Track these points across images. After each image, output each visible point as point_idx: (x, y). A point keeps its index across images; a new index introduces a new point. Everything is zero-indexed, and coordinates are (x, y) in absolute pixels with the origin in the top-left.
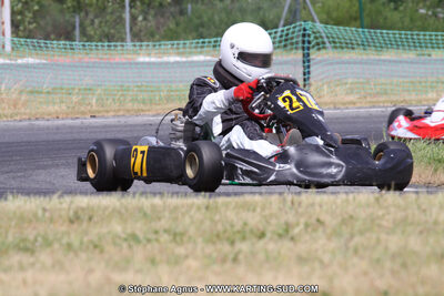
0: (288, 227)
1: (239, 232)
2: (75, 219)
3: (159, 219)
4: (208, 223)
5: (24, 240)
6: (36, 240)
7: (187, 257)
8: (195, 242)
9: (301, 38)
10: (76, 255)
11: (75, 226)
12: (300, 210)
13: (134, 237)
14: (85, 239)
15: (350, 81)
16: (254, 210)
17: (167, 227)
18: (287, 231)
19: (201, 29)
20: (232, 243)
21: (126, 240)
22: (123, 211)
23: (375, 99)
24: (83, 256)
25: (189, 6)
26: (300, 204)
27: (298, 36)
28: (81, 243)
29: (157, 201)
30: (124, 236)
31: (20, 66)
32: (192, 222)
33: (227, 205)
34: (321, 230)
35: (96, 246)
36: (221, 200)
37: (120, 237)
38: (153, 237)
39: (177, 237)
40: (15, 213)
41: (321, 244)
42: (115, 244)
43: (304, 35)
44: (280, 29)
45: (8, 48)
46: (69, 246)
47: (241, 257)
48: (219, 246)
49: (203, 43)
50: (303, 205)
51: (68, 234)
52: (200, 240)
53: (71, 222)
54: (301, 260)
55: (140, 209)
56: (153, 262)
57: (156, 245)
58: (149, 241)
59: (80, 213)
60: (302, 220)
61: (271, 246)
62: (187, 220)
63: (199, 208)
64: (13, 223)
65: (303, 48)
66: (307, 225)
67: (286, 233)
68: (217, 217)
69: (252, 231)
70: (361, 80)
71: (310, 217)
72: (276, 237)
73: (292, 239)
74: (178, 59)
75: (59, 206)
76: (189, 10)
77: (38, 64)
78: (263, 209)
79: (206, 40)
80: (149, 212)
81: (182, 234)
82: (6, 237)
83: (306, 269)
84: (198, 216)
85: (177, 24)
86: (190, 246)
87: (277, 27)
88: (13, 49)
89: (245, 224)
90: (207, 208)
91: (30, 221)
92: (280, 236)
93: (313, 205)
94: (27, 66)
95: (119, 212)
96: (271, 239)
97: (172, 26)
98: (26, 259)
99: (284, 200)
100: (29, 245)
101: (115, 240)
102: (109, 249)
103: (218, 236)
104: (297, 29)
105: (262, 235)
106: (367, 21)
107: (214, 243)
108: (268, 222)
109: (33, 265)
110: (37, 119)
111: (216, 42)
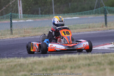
7: (105, 69)
9: (104, 11)
21: (86, 65)
27: (103, 11)
31: (27, 22)
38: (93, 64)
43: (105, 10)
45: (22, 17)
65: (105, 14)
90: (104, 56)
104: (103, 9)
110: (36, 36)
111: (81, 13)
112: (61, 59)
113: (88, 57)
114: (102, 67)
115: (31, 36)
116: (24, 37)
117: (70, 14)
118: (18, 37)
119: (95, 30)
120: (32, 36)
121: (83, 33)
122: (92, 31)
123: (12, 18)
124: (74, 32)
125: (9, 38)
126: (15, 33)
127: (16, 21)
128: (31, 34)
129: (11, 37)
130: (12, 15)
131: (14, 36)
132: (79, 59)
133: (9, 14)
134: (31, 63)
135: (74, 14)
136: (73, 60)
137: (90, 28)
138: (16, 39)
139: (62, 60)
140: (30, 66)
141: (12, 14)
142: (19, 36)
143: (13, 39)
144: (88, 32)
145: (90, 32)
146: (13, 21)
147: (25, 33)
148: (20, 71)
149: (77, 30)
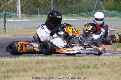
0: (96, 65)
1: (83, 66)
2: (38, 63)
3: (61, 63)
4: (74, 64)
5: (24, 68)
6: (27, 68)
7: (68, 73)
8: (71, 69)
10: (38, 72)
11: (38, 65)
12: (99, 61)
13: (54, 68)
14: (41, 68)
15: (113, 25)
16: (87, 61)
17: (63, 65)
18: (96, 66)
19: (72, 12)
20: (81, 69)
21: (52, 68)
22: (51, 61)
23: (120, 31)
24: (40, 73)
25: (69, 5)
26: (99, 59)
28: (40, 69)
29: (60, 58)
30: (51, 67)
31: (23, 21)
32: (70, 64)
33: (79, 59)
34: (105, 66)
35: (44, 70)
36: (78, 58)
37: (50, 68)
38: (59, 68)
39: (66, 68)
40: (22, 61)
41: (105, 70)
42: (49, 69)
44: (94, 11)
45: (20, 17)
46: (36, 70)
47: (83, 73)
48: (77, 70)
49: (73, 15)
50: (100, 59)
51: (36, 67)
52: (72, 68)
53: (37, 63)
54: (100, 74)
55: (56, 60)
56: (59, 74)
57: (60, 70)
58: (58, 69)
59: (39, 61)
60: (100, 63)
61: (91, 70)
62: (69, 63)
63: (72, 60)
64: (21, 64)
66: (101, 65)
67: (95, 67)
68: (77, 62)
69: (86, 66)
70: (116, 25)
71: (102, 62)
72: (93, 68)
73: (97, 68)
74: (66, 20)
75: (34, 59)
76: (69, 7)
77: (28, 21)
78: (89, 60)
79: (74, 15)
80: (58, 61)
81: (67, 67)
82: (19, 68)
83: (101, 76)
84: (72, 62)
85: (66, 10)
86: (69, 70)
87: (93, 11)
88: (21, 17)
89: (84, 64)
90: (74, 60)
91: (26, 63)
92: (94, 67)
93: (103, 59)
94: (25, 22)
95: (50, 61)
96: (91, 68)
97: (64, 11)
98: (25, 73)
99: (95, 58)
100: (26, 70)
101: (49, 68)
102: (47, 71)
103: (77, 67)
105: (89, 67)
106: (118, 9)
107: (76, 69)
108: (91, 64)
109: (27, 75)
110: (28, 36)
111: (76, 15)
114: (67, 71)
115: (22, 35)
116: (16, 36)
120: (24, 35)
123: (6, 17)
126: (8, 32)
127: (12, 21)
129: (2, 36)
130: (6, 14)
131: (6, 35)
133: (3, 13)
141: (7, 12)
142: (10, 35)
143: (4, 37)
147: (19, 32)
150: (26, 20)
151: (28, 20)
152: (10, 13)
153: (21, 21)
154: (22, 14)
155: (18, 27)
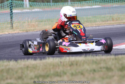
112: (61, 62)
113: (97, 59)
114: (110, 74)
115: (36, 31)
116: (28, 32)
117: (89, 2)
118: (19, 32)
119: (119, 23)
120: (38, 30)
121: (104, 27)
122: (115, 24)
123: (12, 7)
124: (92, 26)
125: (7, 33)
126: (17, 27)
128: (37, 28)
129: (10, 32)
130: (13, 3)
131: (14, 31)
132: (85, 62)
134: (21, 68)
135: (93, 2)
136: (77, 65)
137: (113, 20)
138: (16, 35)
139: (62, 64)
140: (20, 71)
141: (13, 1)
143: (12, 34)
144: (110, 26)
145: (112, 26)
146: (14, 11)
147: (29, 26)
148: (7, 79)
149: (96, 23)
150: (36, 10)
151: (38, 10)
152: (17, 1)
153: (30, 11)
154: (31, 3)
155: (29, 20)
